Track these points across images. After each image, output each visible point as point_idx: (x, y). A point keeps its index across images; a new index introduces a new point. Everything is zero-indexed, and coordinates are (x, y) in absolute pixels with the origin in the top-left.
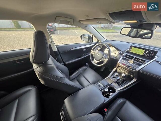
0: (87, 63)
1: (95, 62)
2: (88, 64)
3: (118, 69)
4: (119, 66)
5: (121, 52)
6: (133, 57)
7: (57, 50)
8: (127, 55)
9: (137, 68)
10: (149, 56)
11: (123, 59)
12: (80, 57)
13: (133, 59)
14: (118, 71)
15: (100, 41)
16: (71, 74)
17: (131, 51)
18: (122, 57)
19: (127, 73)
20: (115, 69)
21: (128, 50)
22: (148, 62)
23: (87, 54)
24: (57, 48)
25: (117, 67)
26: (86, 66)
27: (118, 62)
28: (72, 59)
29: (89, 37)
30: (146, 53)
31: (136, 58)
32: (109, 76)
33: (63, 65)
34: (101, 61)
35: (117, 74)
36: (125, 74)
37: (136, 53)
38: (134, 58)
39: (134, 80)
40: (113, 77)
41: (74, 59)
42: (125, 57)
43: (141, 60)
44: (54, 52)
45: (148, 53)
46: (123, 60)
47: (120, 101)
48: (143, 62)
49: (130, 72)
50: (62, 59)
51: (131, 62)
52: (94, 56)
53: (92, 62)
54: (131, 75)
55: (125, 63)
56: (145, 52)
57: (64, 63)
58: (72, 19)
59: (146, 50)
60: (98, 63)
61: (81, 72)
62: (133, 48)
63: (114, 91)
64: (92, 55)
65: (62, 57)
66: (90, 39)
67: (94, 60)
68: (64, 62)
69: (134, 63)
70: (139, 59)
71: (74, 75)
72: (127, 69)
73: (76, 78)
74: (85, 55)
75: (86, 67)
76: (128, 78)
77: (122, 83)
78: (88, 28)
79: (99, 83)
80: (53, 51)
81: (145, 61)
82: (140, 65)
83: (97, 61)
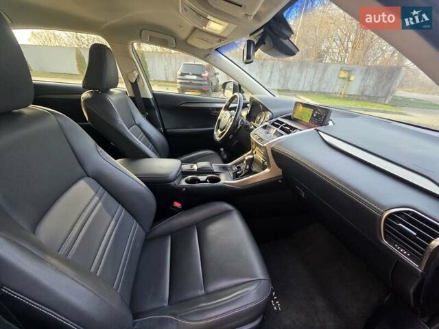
0: (222, 149)
1: (218, 134)
2: (224, 150)
3: (254, 152)
4: (256, 146)
7: (151, 96)
8: (277, 121)
10: (318, 123)
11: (265, 126)
13: (279, 127)
17: (295, 117)
20: (250, 152)
22: (300, 130)
27: (251, 134)
31: (285, 125)
32: (229, 164)
33: (161, 132)
34: (224, 130)
37: (300, 119)
42: (272, 123)
44: (144, 99)
45: (317, 116)
46: (261, 129)
48: (290, 131)
50: (162, 120)
51: (272, 131)
54: (265, 162)
56: (313, 115)
57: (165, 129)
58: (172, 36)
59: (315, 109)
67: (219, 130)
68: (166, 127)
69: (275, 133)
78: (215, 61)
80: (142, 96)
81: (297, 129)
82: (280, 135)
83: (220, 132)
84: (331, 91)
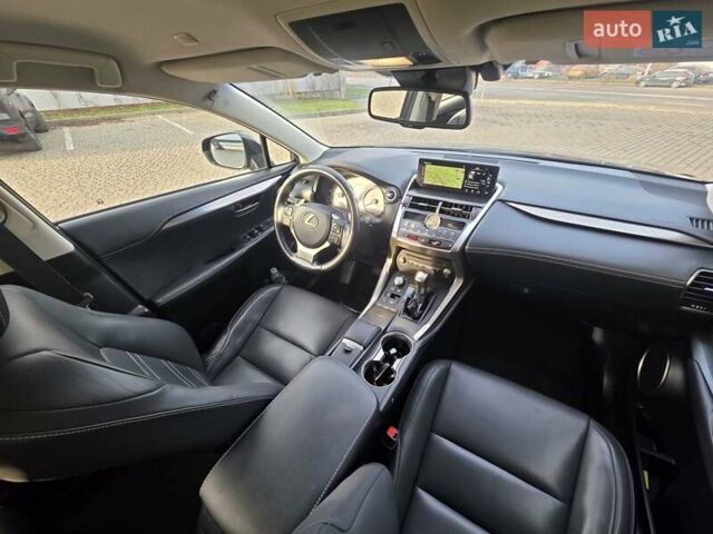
0: (274, 271)
1: (304, 257)
2: (278, 270)
3: (400, 260)
4: (399, 249)
5: (393, 189)
6: (436, 202)
7: (70, 247)
8: (415, 199)
9: (456, 237)
10: (482, 188)
11: (406, 215)
12: (232, 251)
13: (437, 211)
14: (401, 269)
15: (304, 157)
16: (205, 345)
17: (425, 182)
18: (401, 211)
19: (430, 268)
20: (389, 262)
21: (415, 176)
22: (482, 208)
23: (261, 230)
24: (67, 233)
25: (393, 251)
26: (272, 283)
27: (394, 235)
28: (189, 271)
29: (247, 143)
30: (471, 177)
31: (445, 204)
32: (374, 299)
33: (144, 315)
34: (327, 245)
35: (398, 280)
36: (424, 271)
37: (440, 184)
38: (441, 204)
39: (457, 285)
40: (389, 294)
41: (206, 269)
42: (411, 206)
43: (461, 206)
44: (53, 261)
45: (477, 178)
46: (406, 222)
47: (432, 373)
48: (466, 213)
49: (440, 260)
51: (434, 220)
52: (292, 231)
53: (292, 258)
54: (445, 271)
55: (415, 229)
56: (466, 177)
57: (149, 303)
58: (109, 56)
59: (468, 168)
60: (321, 258)
61: (257, 317)
62: (429, 167)
63: (403, 348)
64: (285, 229)
65: (126, 279)
66: (255, 152)
67: (300, 247)
68: (147, 297)
69: (442, 223)
70: (456, 206)
71: (222, 345)
72: (429, 253)
73: (237, 353)
74: (253, 235)
75: (275, 288)
76: (438, 283)
77: (423, 309)
78: (226, 103)
79: (345, 341)
80: (45, 258)
81: (472, 207)
82: (462, 226)
83: (314, 252)
84: (274, 92)
